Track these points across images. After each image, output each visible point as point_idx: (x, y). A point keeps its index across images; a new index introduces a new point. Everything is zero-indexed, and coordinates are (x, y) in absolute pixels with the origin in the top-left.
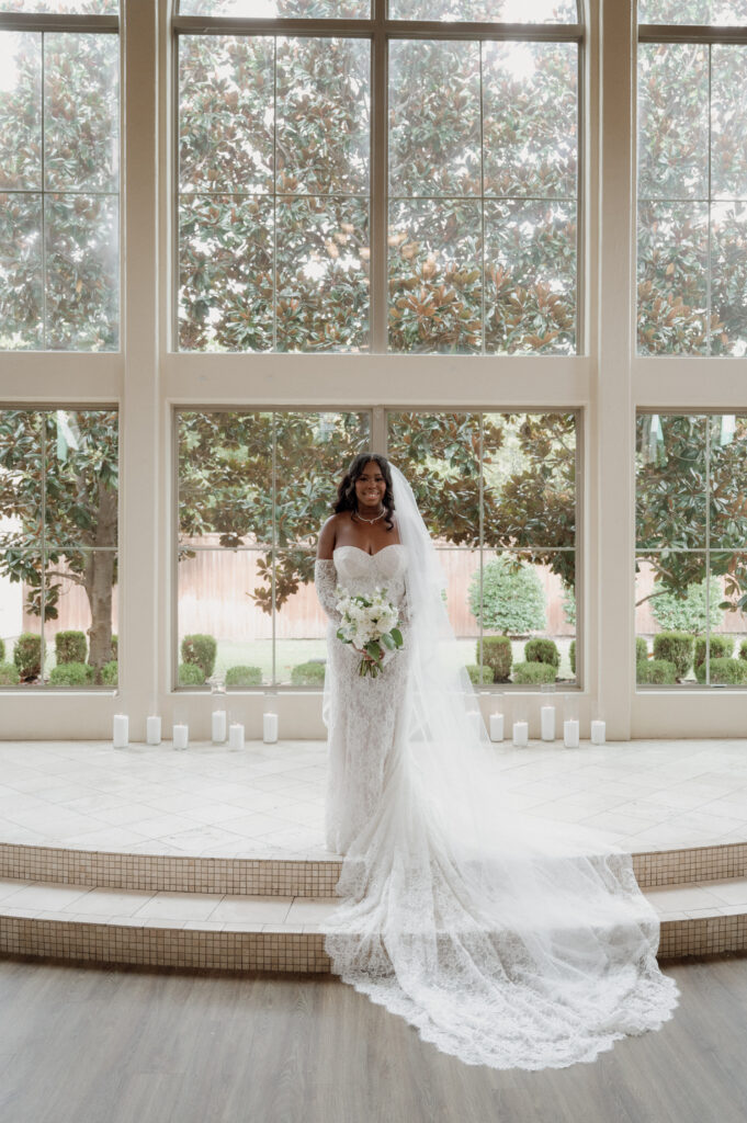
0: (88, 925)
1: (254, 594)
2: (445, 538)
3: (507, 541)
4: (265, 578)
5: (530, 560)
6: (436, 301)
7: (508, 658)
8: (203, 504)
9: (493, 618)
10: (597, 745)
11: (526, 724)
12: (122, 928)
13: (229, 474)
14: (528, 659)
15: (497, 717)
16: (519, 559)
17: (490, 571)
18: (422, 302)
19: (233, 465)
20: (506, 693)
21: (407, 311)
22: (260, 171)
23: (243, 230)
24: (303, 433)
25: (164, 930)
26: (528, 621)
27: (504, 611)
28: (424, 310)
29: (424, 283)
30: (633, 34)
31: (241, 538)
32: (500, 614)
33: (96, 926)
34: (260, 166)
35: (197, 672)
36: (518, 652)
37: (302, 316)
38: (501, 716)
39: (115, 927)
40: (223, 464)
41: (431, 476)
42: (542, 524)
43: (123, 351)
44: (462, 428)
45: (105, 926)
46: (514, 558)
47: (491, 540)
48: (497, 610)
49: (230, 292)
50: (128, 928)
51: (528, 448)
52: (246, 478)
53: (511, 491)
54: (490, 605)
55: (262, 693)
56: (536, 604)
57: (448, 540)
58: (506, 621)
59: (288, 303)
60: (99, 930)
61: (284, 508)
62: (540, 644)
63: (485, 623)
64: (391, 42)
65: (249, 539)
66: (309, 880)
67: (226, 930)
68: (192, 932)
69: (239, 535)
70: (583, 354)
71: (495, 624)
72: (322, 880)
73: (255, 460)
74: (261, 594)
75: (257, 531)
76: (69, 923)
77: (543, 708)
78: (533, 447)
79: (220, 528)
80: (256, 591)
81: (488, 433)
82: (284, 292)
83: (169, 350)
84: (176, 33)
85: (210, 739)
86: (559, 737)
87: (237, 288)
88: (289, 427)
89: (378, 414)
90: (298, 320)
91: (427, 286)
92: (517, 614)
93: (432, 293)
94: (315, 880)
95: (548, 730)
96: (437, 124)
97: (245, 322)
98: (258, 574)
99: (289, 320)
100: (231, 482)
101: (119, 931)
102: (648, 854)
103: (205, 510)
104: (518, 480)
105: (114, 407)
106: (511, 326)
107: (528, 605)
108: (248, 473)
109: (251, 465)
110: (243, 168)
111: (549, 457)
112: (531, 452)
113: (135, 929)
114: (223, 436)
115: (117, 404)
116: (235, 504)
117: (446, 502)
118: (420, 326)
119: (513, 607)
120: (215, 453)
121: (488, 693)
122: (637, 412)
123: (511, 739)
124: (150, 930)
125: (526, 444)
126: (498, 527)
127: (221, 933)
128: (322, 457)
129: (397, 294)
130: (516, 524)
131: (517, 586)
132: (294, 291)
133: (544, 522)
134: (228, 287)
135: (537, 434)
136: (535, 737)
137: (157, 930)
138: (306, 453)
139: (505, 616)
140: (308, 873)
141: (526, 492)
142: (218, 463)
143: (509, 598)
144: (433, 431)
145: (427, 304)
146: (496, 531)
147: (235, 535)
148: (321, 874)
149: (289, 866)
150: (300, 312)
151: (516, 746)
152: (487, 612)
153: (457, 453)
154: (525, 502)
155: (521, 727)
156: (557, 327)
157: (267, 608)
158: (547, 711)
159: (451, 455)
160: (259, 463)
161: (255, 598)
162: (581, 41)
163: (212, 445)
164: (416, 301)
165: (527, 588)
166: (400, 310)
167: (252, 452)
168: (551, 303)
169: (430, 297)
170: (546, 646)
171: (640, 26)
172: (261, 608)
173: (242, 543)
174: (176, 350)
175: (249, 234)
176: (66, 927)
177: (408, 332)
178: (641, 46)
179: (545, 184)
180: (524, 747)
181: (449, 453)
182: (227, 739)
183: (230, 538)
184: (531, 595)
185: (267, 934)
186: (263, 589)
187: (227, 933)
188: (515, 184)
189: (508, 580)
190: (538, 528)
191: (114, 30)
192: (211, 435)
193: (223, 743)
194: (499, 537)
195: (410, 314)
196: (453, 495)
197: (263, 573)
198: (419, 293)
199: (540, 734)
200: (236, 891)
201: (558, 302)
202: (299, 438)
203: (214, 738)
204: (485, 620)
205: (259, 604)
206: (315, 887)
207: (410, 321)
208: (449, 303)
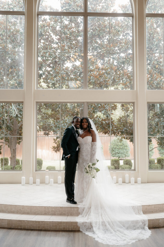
0: (23, 221)
1: (52, 148)
2: (102, 133)
3: (118, 133)
4: (55, 143)
5: (125, 138)
6: (99, 75)
7: (119, 164)
8: (39, 124)
9: (115, 154)
10: (139, 184)
11: (121, 179)
12: (31, 221)
13: (46, 116)
14: (124, 164)
15: (115, 177)
16: (122, 138)
17: (115, 141)
18: (96, 75)
19: (47, 114)
20: (117, 171)
21: (92, 77)
22: (55, 41)
23: (51, 57)
24: (66, 106)
25: (40, 221)
26: (125, 155)
27: (118, 152)
28: (96, 77)
29: (96, 70)
30: (145, 15)
31: (49, 133)
32: (117, 153)
33: (25, 221)
34: (55, 40)
35: (39, 168)
36: (121, 163)
37: (67, 78)
38: (116, 177)
39: (29, 221)
40: (44, 114)
41: (98, 118)
42: (127, 129)
43: (25, 89)
44: (106, 106)
45: (27, 221)
46: (120, 138)
47: (114, 133)
48: (117, 152)
49: (47, 70)
50: (32, 221)
51: (123, 110)
52: (51, 117)
53: (119, 120)
54: (115, 150)
55: (58, 172)
56: (127, 150)
57: (103, 133)
58: (119, 155)
59: (63, 75)
60: (25, 222)
61: (61, 126)
62: (127, 160)
63: (114, 155)
64: (88, 17)
65: (51, 133)
66: (71, 211)
67: (53, 221)
68: (46, 222)
69: (49, 132)
70: (134, 90)
71: (116, 156)
72: (74, 211)
73: (53, 113)
74: (54, 148)
75: (54, 131)
76: (19, 220)
77: (126, 175)
78: (125, 109)
79: (44, 130)
80: (53, 147)
81: (113, 105)
82: (62, 72)
83: (36, 89)
84: (38, 15)
85: (45, 183)
86: (130, 182)
87: (49, 69)
88: (62, 105)
89: (85, 104)
90: (65, 79)
91: (97, 71)
92: (122, 153)
93: (98, 73)
94: (73, 211)
95: (127, 181)
96: (99, 31)
97: (52, 80)
98: (54, 142)
99: (63, 79)
100: (47, 118)
101: (30, 222)
102: (147, 205)
103: (40, 126)
104: (121, 118)
105: (22, 103)
106: (118, 81)
107: (125, 150)
108: (51, 116)
109: (52, 114)
110: (51, 40)
111: (129, 112)
112: (124, 111)
113: (33, 221)
114: (45, 106)
115: (23, 101)
116: (48, 124)
117: (102, 124)
118: (95, 81)
119: (121, 151)
120: (42, 111)
121: (112, 171)
122: (147, 103)
123: (118, 183)
124: (37, 221)
125: (123, 109)
126: (116, 130)
127: (52, 222)
128: (71, 112)
129: (89, 73)
130: (120, 129)
131: (122, 145)
132: (64, 72)
133: (128, 128)
134: (47, 69)
135: (126, 106)
136: (124, 182)
137: (38, 221)
138: (66, 111)
139: (119, 153)
140: (71, 210)
141: (123, 121)
142: (43, 113)
143: (120, 149)
144: (99, 106)
145: (97, 75)
146: (115, 131)
147: (48, 132)
148: (74, 210)
149: (67, 208)
150: (66, 77)
151: (119, 184)
152: (114, 152)
153: (105, 112)
154: (123, 124)
155: (120, 179)
156: (129, 80)
157: (56, 151)
158: (127, 176)
159: (103, 113)
160: (54, 113)
161: (53, 149)
162: (133, 17)
163: (42, 109)
164: (94, 74)
165: (125, 146)
166: (90, 77)
167: (52, 110)
168: (127, 75)
169: (98, 74)
170: (129, 161)
171: (146, 13)
172: (54, 151)
173: (49, 134)
174: (37, 89)
175: (53, 58)
176: (18, 221)
177: (92, 82)
178: (147, 18)
179: (126, 45)
180: (121, 184)
181: (103, 112)
182: (49, 183)
183: (47, 133)
184: (126, 148)
185: (63, 222)
186: (55, 146)
187: (54, 222)
188: (119, 45)
189: (119, 144)
190: (126, 130)
191: (24, 14)
192: (42, 106)
193: (48, 184)
194: (116, 132)
195: (93, 78)
196: (104, 122)
197: (55, 142)
198: (95, 73)
199: (125, 182)
200: (55, 214)
201: (129, 74)
202: (65, 107)
203: (46, 183)
204: (113, 154)
205: (54, 150)
206: (73, 213)
207: (93, 79)
208: (102, 75)
